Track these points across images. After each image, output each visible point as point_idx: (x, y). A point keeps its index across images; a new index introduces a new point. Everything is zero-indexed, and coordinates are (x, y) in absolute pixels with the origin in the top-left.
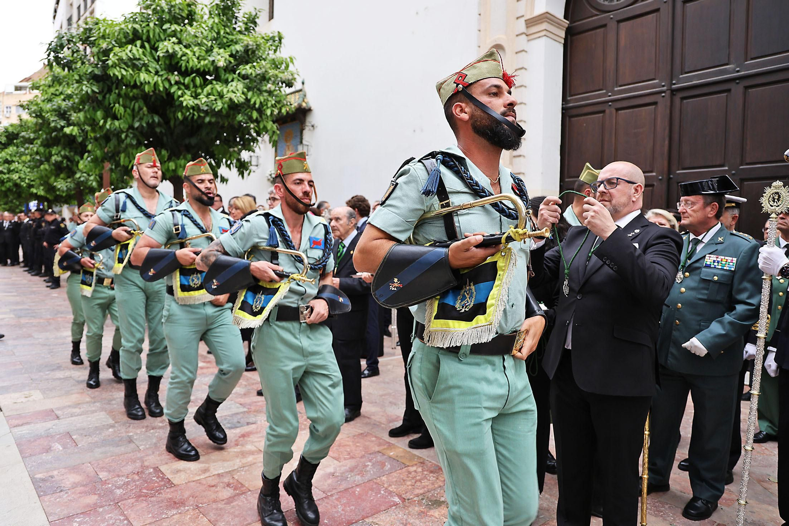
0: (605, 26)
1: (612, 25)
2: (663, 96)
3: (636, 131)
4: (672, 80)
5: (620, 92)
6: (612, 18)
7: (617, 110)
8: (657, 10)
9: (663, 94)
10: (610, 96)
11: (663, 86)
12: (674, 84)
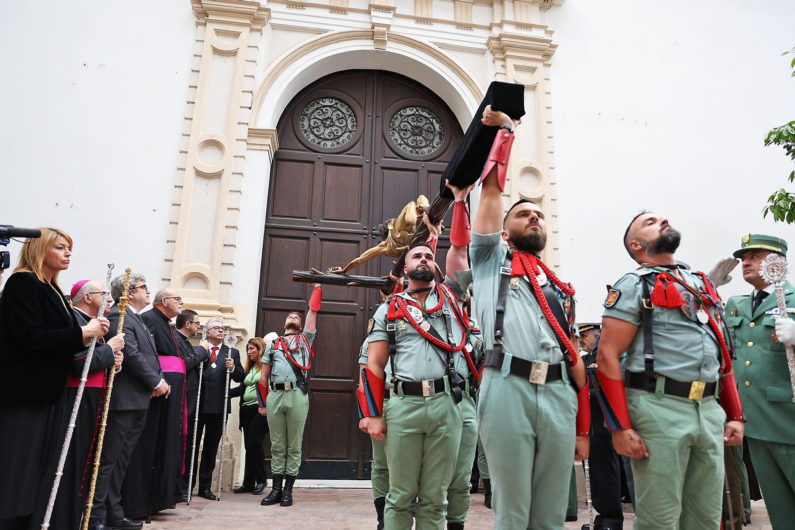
0: (313, 162)
1: (319, 165)
2: (365, 238)
3: (339, 262)
4: (372, 227)
5: (323, 225)
6: (319, 158)
7: (321, 240)
8: (361, 166)
9: (365, 236)
10: (315, 226)
11: (365, 229)
12: (374, 230)
